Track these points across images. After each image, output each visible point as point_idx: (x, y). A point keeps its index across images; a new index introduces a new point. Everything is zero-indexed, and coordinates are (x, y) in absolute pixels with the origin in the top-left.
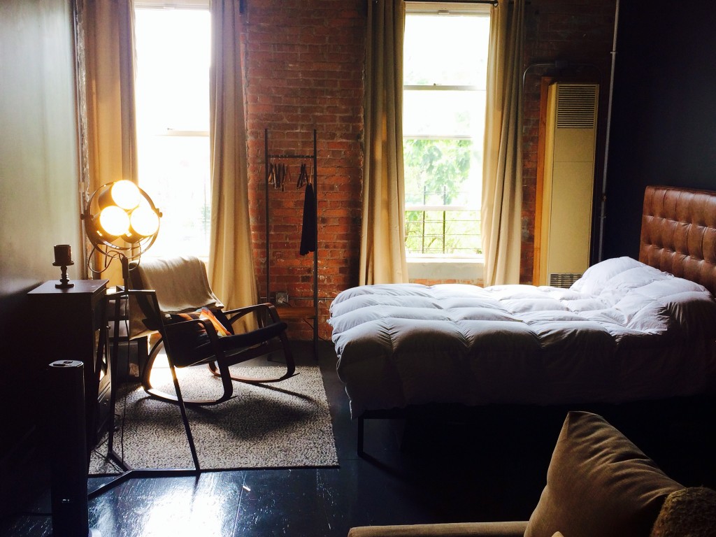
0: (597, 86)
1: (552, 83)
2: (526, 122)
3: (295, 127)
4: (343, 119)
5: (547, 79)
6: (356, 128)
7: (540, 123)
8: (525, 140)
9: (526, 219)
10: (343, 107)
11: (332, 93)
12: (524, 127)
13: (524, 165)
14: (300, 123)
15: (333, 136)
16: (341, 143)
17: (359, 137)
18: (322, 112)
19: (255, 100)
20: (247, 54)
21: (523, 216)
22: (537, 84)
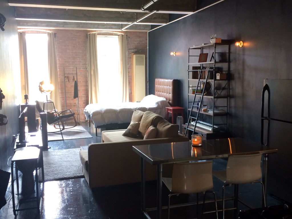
0: (144, 55)
1: (134, 55)
2: (128, 64)
3: (70, 66)
4: (83, 64)
5: (133, 54)
6: (86, 66)
7: (132, 64)
8: (128, 68)
9: (130, 88)
10: (82, 61)
11: (79, 58)
12: (128, 65)
13: (128, 75)
14: (71, 65)
15: (80, 68)
16: (82, 70)
17: (87, 69)
18: (77, 62)
19: (59, 60)
20: (56, 48)
21: (129, 87)
22: (130, 55)
